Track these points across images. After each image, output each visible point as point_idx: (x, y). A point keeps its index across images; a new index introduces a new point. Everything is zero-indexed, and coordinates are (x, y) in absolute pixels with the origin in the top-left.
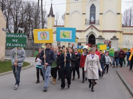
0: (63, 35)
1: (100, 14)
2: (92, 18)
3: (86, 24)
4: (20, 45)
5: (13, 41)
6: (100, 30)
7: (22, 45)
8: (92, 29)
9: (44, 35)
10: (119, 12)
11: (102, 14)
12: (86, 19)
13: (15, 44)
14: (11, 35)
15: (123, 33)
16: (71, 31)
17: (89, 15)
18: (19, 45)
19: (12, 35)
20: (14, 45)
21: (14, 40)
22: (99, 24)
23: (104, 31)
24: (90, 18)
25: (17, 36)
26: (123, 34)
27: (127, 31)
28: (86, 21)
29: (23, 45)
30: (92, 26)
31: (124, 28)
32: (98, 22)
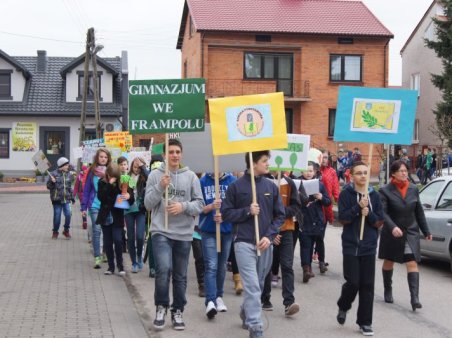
0: (366, 116)
4: (183, 124)
5: (156, 110)
7: (188, 124)
9: (250, 118)
13: (162, 121)
14: (149, 87)
16: (398, 103)
18: (176, 126)
19: (152, 87)
20: (158, 123)
21: (157, 108)
25: (171, 89)
29: (193, 123)
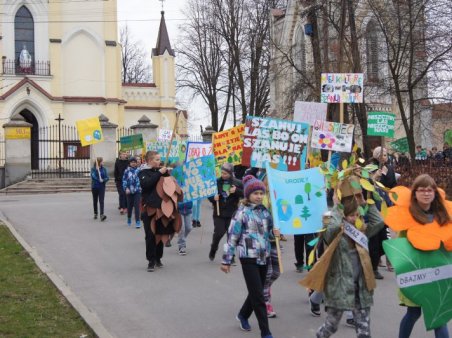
1: (52, 41)
2: (25, 53)
3: (4, 73)
6: (54, 95)
8: (28, 90)
10: (111, 39)
11: (59, 41)
12: (4, 58)
15: (126, 105)
17: (13, 42)
22: (49, 74)
23: (67, 100)
24: (18, 53)
26: (127, 108)
27: (138, 99)
28: (6, 65)
30: (26, 80)
31: (130, 90)
32: (47, 67)
